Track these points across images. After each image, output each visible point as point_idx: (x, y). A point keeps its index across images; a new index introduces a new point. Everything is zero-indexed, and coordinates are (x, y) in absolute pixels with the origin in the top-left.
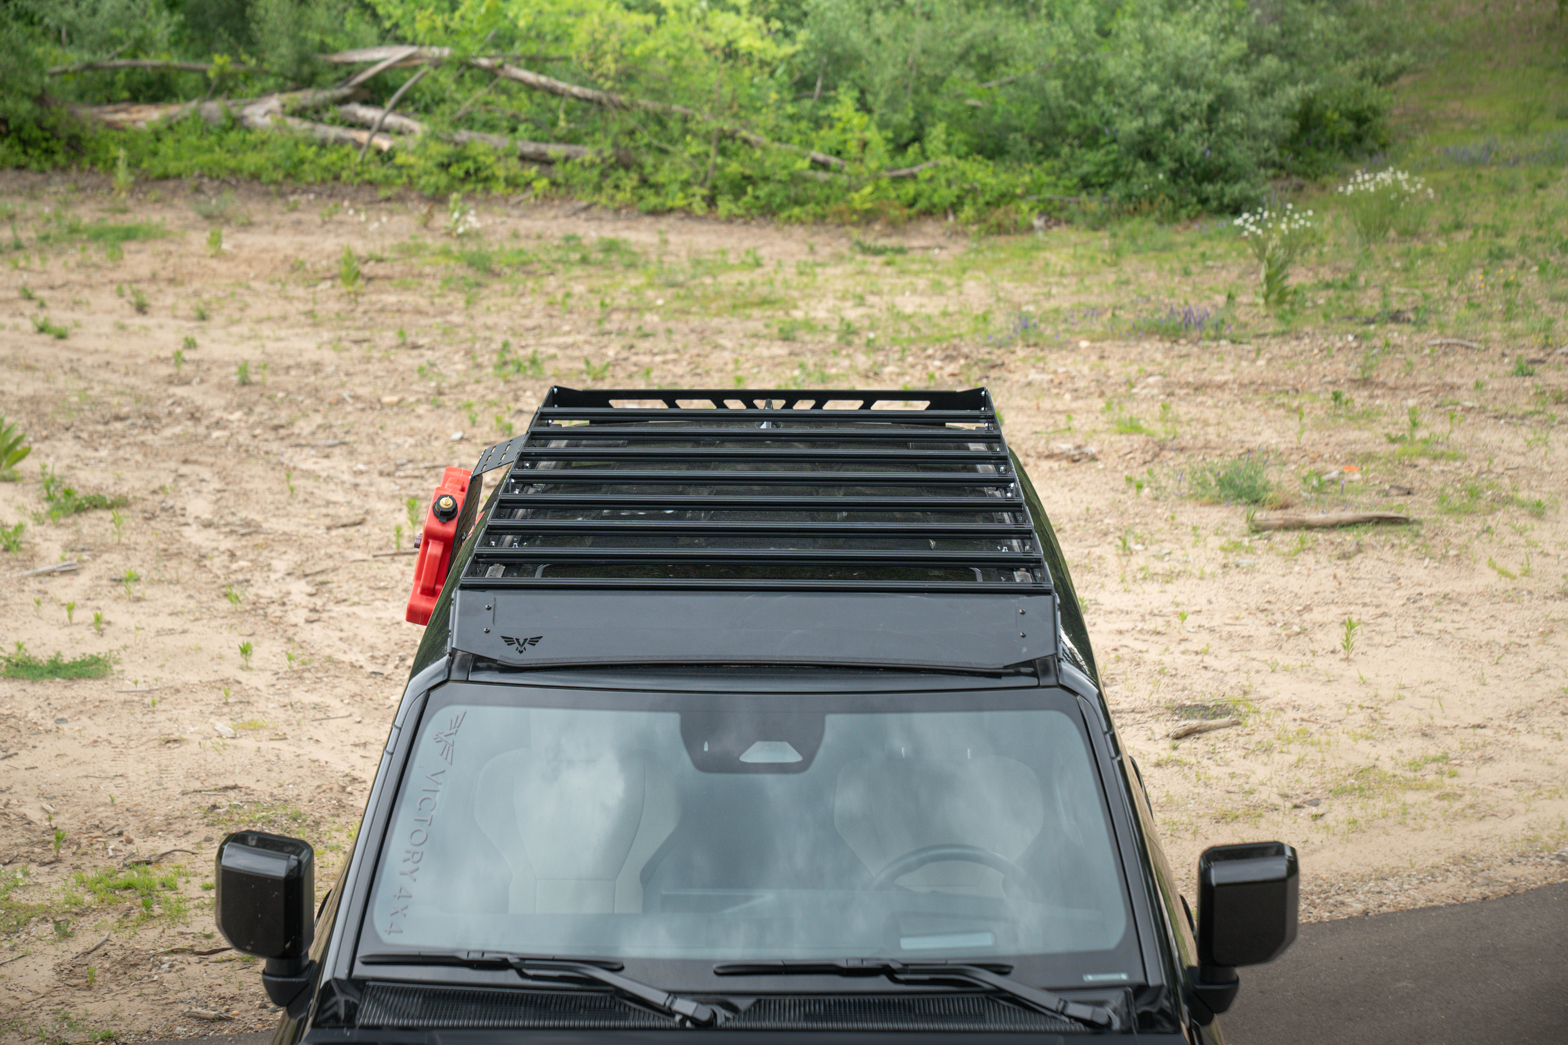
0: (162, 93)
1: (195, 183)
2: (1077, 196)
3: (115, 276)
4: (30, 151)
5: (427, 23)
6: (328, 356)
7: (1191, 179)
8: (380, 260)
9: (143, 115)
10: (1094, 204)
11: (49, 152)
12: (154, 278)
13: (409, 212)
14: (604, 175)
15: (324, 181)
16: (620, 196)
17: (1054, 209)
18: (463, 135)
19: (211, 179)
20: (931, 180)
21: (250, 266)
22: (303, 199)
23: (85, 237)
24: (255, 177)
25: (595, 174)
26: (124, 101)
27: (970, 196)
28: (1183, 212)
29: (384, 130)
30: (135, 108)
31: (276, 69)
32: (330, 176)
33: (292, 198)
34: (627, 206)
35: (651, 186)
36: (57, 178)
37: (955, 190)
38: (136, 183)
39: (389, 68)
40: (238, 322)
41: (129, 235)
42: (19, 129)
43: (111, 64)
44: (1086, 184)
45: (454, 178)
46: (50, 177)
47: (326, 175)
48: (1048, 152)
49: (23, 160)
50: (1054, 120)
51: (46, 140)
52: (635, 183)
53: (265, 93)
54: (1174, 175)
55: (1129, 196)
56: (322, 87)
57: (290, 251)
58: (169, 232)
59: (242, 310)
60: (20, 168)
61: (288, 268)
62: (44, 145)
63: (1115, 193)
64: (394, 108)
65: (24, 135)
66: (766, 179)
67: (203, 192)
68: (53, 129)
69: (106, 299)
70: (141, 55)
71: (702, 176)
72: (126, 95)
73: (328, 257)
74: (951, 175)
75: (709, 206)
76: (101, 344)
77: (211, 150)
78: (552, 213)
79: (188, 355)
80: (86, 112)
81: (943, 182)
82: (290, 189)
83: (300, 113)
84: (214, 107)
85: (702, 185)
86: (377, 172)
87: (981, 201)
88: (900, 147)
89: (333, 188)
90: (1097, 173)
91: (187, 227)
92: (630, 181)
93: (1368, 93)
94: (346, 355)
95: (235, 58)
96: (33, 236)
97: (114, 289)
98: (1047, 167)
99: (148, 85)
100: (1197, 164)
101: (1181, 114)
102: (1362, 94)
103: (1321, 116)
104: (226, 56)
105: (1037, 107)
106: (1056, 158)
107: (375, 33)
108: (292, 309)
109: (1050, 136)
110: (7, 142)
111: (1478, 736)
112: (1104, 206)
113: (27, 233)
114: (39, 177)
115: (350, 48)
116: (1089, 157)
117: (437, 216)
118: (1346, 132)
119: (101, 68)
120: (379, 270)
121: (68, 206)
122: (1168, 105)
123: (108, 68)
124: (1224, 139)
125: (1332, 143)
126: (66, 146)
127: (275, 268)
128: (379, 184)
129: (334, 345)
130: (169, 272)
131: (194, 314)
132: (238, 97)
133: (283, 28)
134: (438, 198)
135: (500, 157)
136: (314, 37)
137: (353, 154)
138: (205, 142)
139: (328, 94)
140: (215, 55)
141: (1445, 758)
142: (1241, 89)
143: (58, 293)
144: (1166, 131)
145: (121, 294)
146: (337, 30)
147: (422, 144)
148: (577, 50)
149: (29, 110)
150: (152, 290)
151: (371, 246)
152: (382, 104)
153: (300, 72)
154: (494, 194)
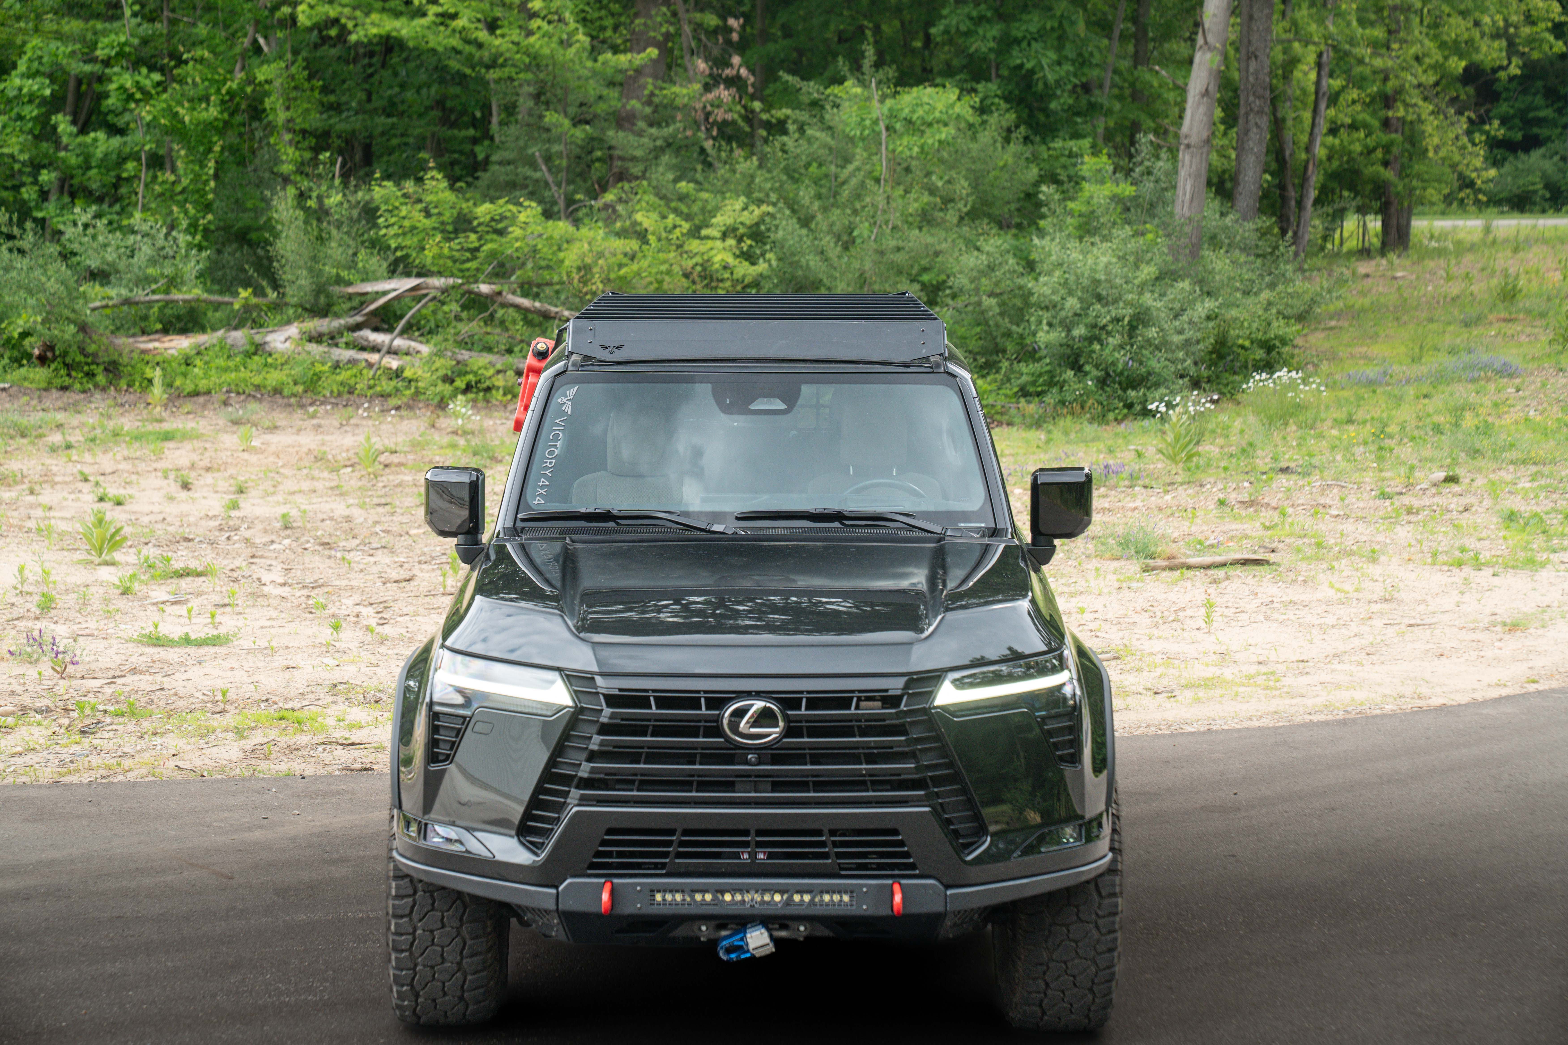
0: (191, 325)
1: (223, 397)
2: (1017, 402)
3: (158, 465)
4: (74, 373)
5: (435, 250)
6: (356, 512)
7: (1117, 386)
8: (393, 452)
9: (173, 344)
10: (1032, 408)
11: (90, 375)
12: (193, 467)
13: (417, 418)
15: (339, 394)
18: (464, 355)
19: (238, 393)
21: (278, 457)
22: (321, 409)
23: (127, 439)
24: (277, 391)
26: (157, 332)
28: (1111, 416)
29: (392, 352)
30: (167, 338)
31: (295, 300)
32: (346, 390)
33: (311, 409)
36: (98, 395)
38: (170, 400)
39: (398, 298)
40: (273, 494)
41: (167, 437)
42: (65, 354)
43: (146, 299)
44: (1024, 393)
45: (457, 389)
46: (92, 395)
47: (342, 389)
49: (67, 381)
50: (994, 338)
51: (87, 364)
53: (285, 322)
54: (1102, 383)
55: (1063, 403)
56: (337, 316)
57: (313, 446)
58: (202, 435)
59: (274, 486)
60: (64, 388)
61: (311, 458)
62: (86, 368)
63: (1050, 400)
64: (402, 333)
65: (68, 360)
67: (230, 405)
68: (95, 355)
69: (155, 481)
70: (174, 291)
72: (159, 326)
73: (347, 451)
76: (156, 508)
77: (237, 369)
79: (234, 513)
80: (123, 341)
82: (309, 401)
83: (316, 338)
84: (239, 336)
86: (386, 386)
89: (348, 400)
90: (1034, 383)
91: (217, 431)
93: (1275, 324)
94: (372, 511)
95: (259, 292)
96: (81, 439)
97: (159, 474)
98: (989, 378)
99: (179, 318)
100: (1122, 373)
101: (1103, 328)
102: (1269, 324)
103: (1234, 344)
104: (250, 290)
105: (978, 329)
106: (997, 372)
107: (385, 265)
108: (319, 485)
109: (991, 354)
110: (53, 366)
111: (1301, 665)
112: (1041, 411)
113: (76, 437)
114: (82, 396)
115: (363, 280)
116: (1027, 369)
117: (442, 419)
118: (1258, 357)
119: (137, 303)
120: (395, 459)
121: (109, 417)
122: (1090, 320)
123: (143, 303)
124: (1144, 352)
125: (1246, 367)
126: (106, 370)
127: (301, 459)
128: (389, 395)
129: (360, 506)
130: (206, 463)
131: (233, 489)
132: (261, 326)
133: (301, 263)
134: (442, 405)
135: (499, 372)
136: (330, 270)
137: (365, 372)
138: (231, 364)
139: (342, 322)
140: (240, 290)
141: (1273, 673)
142: (1158, 309)
143: (110, 478)
144: (1091, 343)
145: (166, 478)
146: (352, 265)
147: (428, 362)
148: (568, 274)
149: (74, 336)
150: (193, 474)
151: (386, 441)
152: (390, 330)
153: (316, 303)
154: (494, 401)
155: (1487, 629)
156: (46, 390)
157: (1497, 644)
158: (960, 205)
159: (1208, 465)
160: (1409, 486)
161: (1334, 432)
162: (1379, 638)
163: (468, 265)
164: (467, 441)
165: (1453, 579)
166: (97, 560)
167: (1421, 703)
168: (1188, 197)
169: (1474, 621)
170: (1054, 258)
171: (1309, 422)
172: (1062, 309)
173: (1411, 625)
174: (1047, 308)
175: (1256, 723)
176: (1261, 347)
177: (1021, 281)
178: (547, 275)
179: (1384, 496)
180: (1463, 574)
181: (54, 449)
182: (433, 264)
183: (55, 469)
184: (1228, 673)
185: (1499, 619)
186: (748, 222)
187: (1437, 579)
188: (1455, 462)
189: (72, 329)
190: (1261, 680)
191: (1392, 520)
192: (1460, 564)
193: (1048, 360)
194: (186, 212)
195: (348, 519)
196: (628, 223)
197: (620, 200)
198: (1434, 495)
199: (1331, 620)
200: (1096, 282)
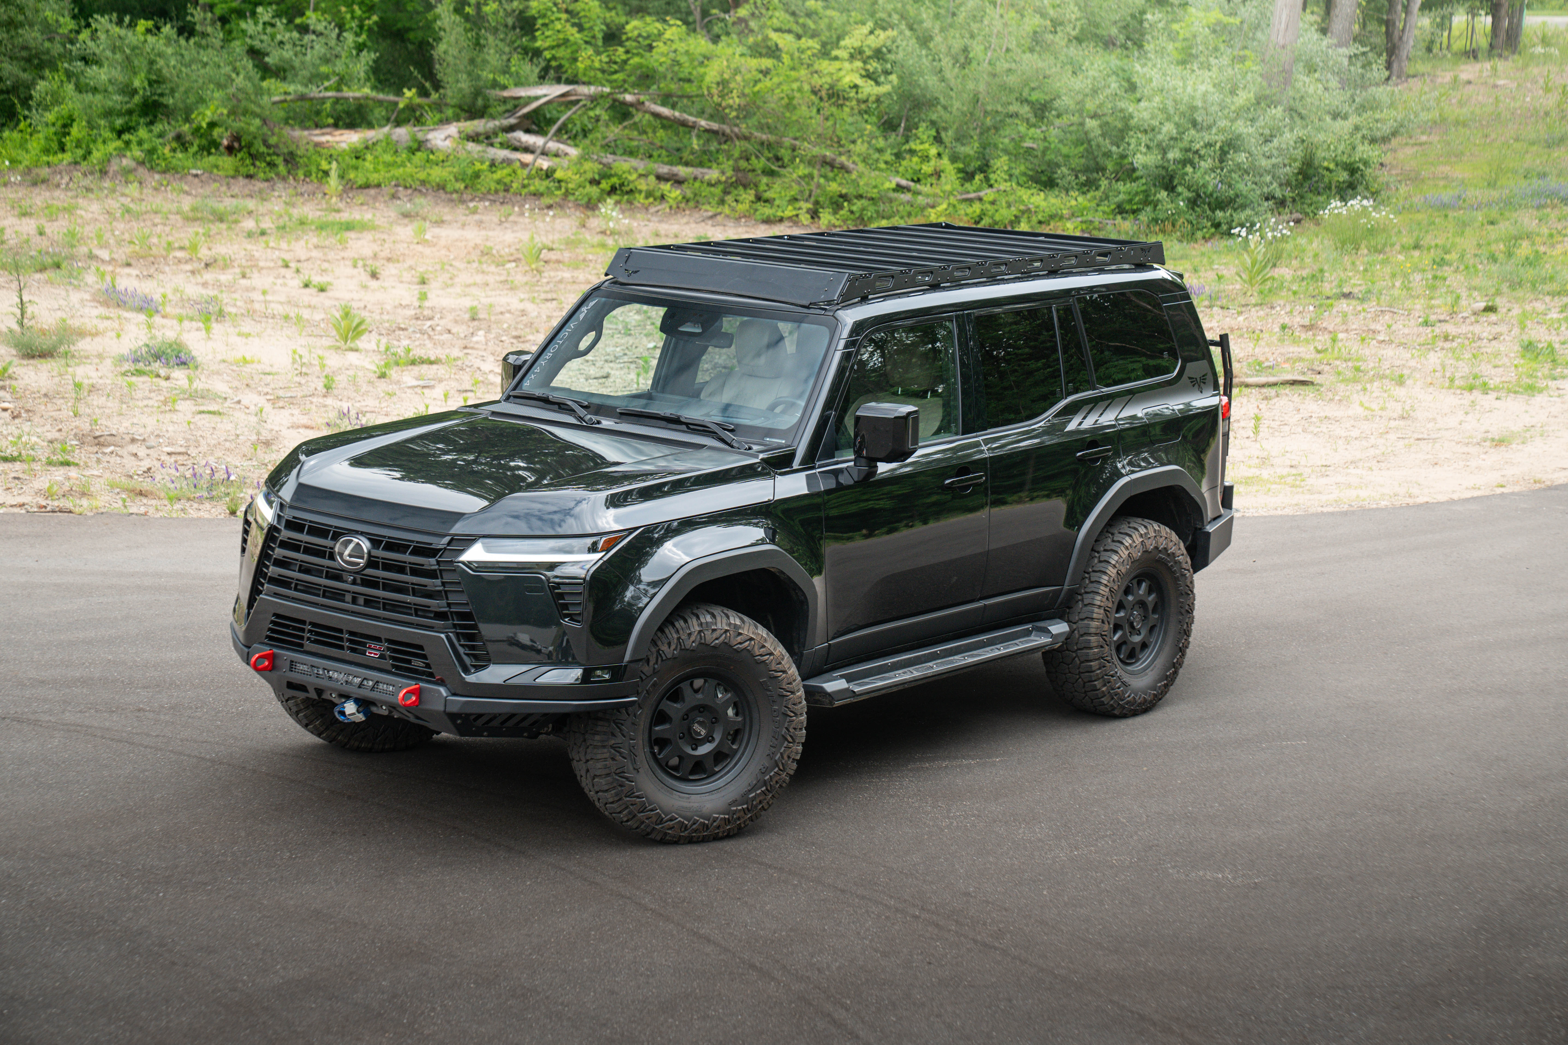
0: (358, 121)
1: (393, 191)
2: (1114, 219)
3: (346, 254)
4: (258, 163)
5: (587, 62)
6: (529, 307)
7: (1206, 207)
8: (551, 249)
9: (344, 138)
10: (1127, 225)
11: (272, 165)
12: (375, 256)
13: (568, 217)
14: (726, 192)
15: (497, 192)
16: (740, 207)
17: (1095, 228)
18: (610, 158)
19: (406, 187)
20: (993, 203)
21: (449, 250)
22: (481, 205)
23: (313, 227)
24: (441, 187)
25: (718, 191)
26: (328, 126)
27: (1026, 216)
28: (1199, 234)
29: (544, 153)
30: (338, 132)
31: (453, 102)
32: (502, 187)
33: (471, 205)
34: (745, 216)
35: (766, 201)
36: (280, 185)
37: (1014, 210)
38: (344, 191)
39: (549, 102)
40: (452, 285)
41: (349, 227)
42: (249, 145)
43: (321, 95)
44: (1121, 210)
45: (603, 190)
46: (274, 184)
47: (498, 187)
48: (1089, 185)
49: (252, 170)
50: (1095, 158)
51: (269, 155)
52: (752, 198)
53: (446, 121)
54: (1193, 203)
55: (1156, 221)
56: (493, 118)
57: (478, 241)
58: (379, 226)
59: (451, 279)
60: (250, 177)
61: (478, 252)
62: (268, 158)
63: (1143, 217)
64: (554, 137)
65: (253, 151)
66: (860, 197)
67: (399, 198)
68: (276, 146)
69: (347, 269)
70: (344, 88)
71: (807, 193)
72: (330, 121)
73: (509, 246)
74: (1011, 198)
75: (812, 218)
76: (355, 296)
77: (403, 165)
78: (685, 220)
79: (424, 303)
80: (298, 133)
81: (1004, 204)
82: (470, 197)
83: (474, 138)
84: (403, 133)
85: (807, 201)
86: (539, 185)
87: (1034, 219)
88: (967, 176)
89: (504, 197)
90: (1130, 201)
91: (391, 223)
92: (748, 196)
93: (1360, 148)
94: (543, 306)
95: (423, 93)
96: (272, 226)
97: (348, 263)
98: (1089, 196)
99: (348, 113)
100: (1211, 195)
101: (1197, 152)
102: (1354, 148)
103: (1320, 166)
104: (414, 90)
105: (1081, 149)
106: (1097, 189)
107: (537, 70)
108: (491, 279)
109: (1092, 172)
110: (239, 156)
111: (1323, 469)
112: (1135, 228)
113: (267, 224)
114: (266, 184)
115: (516, 85)
116: (1124, 189)
117: (591, 220)
118: (1341, 179)
119: (311, 99)
120: (552, 256)
121: (294, 205)
122: (1185, 144)
123: (317, 99)
124: (1233, 175)
125: (1330, 189)
126: (286, 161)
127: (469, 253)
128: (542, 195)
129: (532, 300)
130: (386, 253)
131: (416, 280)
132: (423, 124)
133: (462, 67)
134: (591, 206)
135: (641, 176)
136: (487, 75)
137: (519, 172)
138: (399, 160)
139: (497, 123)
140: (405, 90)
141: (1300, 475)
142: (1249, 135)
143: (305, 264)
144: (1184, 166)
145: (355, 267)
146: (506, 71)
147: (576, 164)
148: (708, 88)
149: (259, 128)
150: (378, 264)
151: (544, 239)
152: (541, 132)
153: (474, 104)
154: (636, 203)
155: (1478, 444)
156: (233, 177)
157: (1483, 456)
158: (1069, 29)
159: (1281, 287)
160: (1453, 314)
161: (1401, 258)
162: (1390, 449)
163: (615, 77)
164: (616, 241)
165: (1462, 402)
166: (344, 347)
167: (1411, 501)
168: (1283, 26)
169: (1470, 437)
170: (1154, 84)
171: (1379, 247)
172: (1159, 133)
173: (1418, 439)
174: (1146, 131)
175: (1279, 512)
176: (1345, 170)
177: (1122, 105)
178: (689, 88)
179: (1426, 323)
180: (1472, 398)
181: (250, 235)
182: (585, 75)
183: (257, 254)
184: (1265, 474)
185: (1490, 436)
186: (873, 45)
187: (1450, 400)
188: (1498, 293)
189: (257, 122)
190: (1290, 480)
191: (1429, 346)
192: (1471, 389)
193: (1144, 181)
194: (353, 12)
195: (523, 313)
196: (760, 38)
197: (753, 14)
198: (1472, 324)
199: (1355, 433)
200: (1193, 109)
